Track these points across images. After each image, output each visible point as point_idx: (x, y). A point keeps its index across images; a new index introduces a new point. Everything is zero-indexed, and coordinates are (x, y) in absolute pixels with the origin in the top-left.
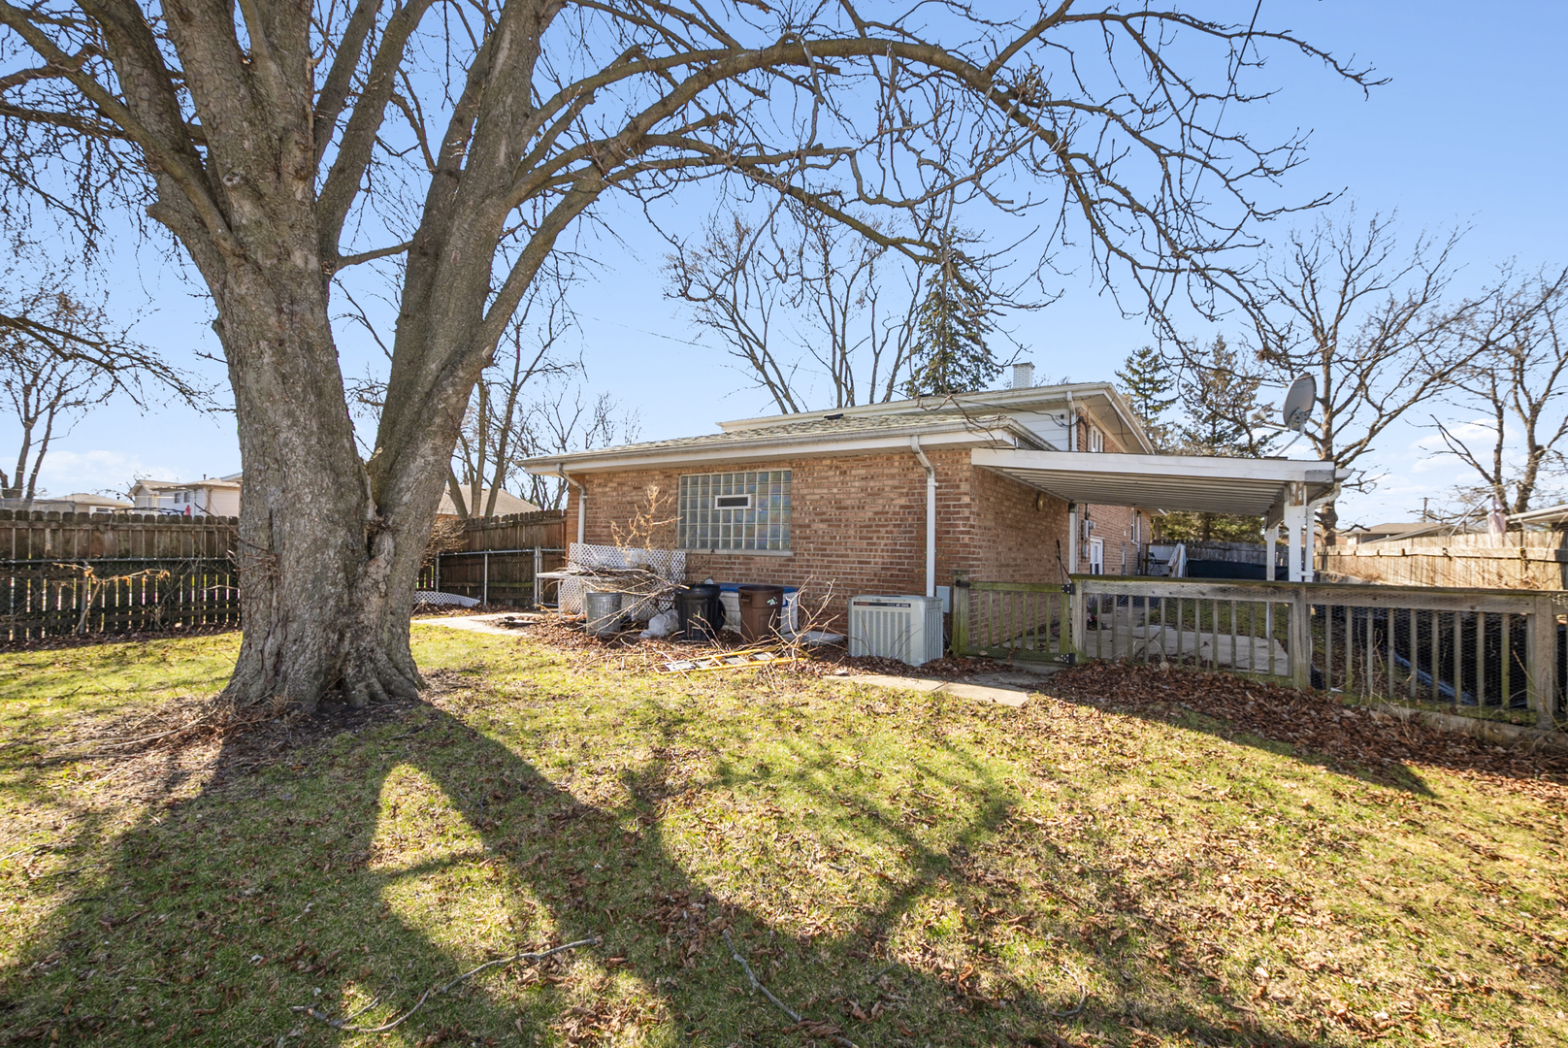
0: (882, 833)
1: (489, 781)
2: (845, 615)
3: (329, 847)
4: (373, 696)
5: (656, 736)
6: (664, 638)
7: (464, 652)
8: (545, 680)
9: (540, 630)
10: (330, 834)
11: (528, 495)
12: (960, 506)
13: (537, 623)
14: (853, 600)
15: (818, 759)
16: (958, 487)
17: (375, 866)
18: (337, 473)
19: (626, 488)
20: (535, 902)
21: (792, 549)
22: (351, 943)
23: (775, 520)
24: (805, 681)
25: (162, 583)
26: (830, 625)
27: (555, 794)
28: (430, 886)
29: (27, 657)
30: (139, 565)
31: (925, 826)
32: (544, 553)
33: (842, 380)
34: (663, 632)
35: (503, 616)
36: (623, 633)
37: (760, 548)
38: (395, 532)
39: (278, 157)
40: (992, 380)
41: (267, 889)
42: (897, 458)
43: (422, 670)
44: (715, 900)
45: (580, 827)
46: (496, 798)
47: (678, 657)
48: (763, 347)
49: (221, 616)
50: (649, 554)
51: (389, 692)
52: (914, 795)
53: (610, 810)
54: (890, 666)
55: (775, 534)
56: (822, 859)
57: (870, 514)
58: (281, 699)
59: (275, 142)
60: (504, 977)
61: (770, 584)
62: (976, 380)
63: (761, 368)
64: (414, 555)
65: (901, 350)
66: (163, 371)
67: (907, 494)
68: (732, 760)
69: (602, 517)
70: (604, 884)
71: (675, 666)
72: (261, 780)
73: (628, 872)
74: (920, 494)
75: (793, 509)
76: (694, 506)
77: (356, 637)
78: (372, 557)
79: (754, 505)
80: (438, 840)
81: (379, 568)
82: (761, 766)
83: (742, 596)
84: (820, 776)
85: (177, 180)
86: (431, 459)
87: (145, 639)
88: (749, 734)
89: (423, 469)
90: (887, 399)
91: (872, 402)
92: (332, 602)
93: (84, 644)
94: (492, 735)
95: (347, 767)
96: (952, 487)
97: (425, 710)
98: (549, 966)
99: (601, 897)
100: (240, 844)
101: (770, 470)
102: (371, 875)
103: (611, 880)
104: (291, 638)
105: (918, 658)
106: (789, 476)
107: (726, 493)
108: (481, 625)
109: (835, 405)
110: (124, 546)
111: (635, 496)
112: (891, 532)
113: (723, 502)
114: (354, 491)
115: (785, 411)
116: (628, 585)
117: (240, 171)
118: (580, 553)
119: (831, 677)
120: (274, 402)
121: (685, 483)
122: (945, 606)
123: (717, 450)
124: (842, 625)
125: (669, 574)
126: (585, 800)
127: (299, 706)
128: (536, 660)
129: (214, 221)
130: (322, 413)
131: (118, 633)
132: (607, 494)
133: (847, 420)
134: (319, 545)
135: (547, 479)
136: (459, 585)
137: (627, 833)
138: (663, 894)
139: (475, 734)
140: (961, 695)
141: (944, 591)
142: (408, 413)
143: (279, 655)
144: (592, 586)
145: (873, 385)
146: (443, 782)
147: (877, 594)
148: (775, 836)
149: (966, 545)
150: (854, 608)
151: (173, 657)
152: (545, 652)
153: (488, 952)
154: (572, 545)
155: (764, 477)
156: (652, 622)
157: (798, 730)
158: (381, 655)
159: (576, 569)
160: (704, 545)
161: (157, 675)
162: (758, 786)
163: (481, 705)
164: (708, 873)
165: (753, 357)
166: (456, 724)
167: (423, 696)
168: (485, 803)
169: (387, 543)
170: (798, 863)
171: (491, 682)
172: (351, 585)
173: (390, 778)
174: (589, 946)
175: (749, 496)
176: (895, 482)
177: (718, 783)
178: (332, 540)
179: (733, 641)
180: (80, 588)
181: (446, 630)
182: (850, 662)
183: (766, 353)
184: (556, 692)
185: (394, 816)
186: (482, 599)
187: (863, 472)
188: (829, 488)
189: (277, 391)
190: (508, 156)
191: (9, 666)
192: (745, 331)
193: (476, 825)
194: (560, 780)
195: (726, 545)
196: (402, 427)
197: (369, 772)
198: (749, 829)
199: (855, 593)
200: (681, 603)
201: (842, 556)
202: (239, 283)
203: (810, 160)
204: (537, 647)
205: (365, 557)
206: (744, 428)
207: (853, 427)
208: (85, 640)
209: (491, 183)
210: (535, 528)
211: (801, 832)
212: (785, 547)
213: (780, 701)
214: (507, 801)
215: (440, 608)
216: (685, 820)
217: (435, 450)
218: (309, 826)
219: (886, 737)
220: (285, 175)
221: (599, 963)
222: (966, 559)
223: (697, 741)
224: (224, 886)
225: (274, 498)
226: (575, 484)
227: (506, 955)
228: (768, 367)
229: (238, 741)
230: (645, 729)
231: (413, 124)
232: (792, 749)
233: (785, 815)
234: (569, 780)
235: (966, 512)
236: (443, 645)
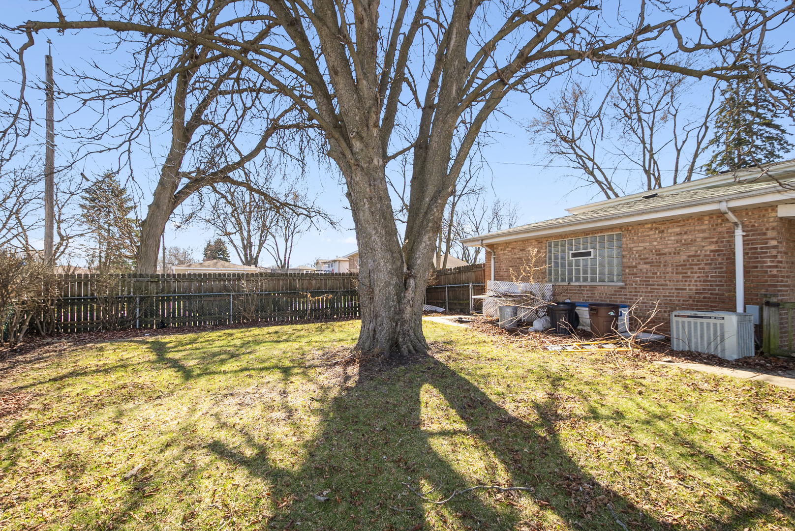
0: (718, 469)
1: (465, 397)
2: (668, 323)
3: (403, 416)
4: (410, 351)
5: (548, 386)
6: (542, 332)
7: (442, 333)
8: (483, 350)
9: (475, 325)
10: (403, 410)
11: (460, 257)
12: (768, 248)
13: (473, 321)
14: (674, 313)
15: (659, 414)
16: (765, 234)
17: (423, 428)
18: (392, 252)
19: (516, 251)
20: (497, 461)
21: (623, 281)
22: (418, 460)
23: (610, 263)
24: (640, 363)
25: (330, 300)
26: (657, 329)
27: (498, 409)
28: (446, 442)
29: (295, 327)
30: (323, 293)
31: (757, 473)
32: (474, 286)
33: (651, 172)
34: (541, 328)
35: (457, 317)
36: (519, 328)
37: (600, 281)
38: (415, 277)
39: (367, 120)
40: (788, 151)
41: (384, 429)
42: (707, 218)
43: (428, 341)
44: (599, 485)
45: (513, 428)
46: (469, 406)
47: (552, 342)
48: (592, 160)
49: (349, 314)
50: (533, 285)
51: (416, 350)
52: (744, 449)
53: (528, 422)
54: (708, 358)
55: (611, 272)
56: (671, 478)
57: (684, 257)
58: (377, 350)
59: (366, 114)
60: (487, 495)
61: (608, 302)
62: (771, 154)
63: (591, 173)
64: (423, 288)
65: (699, 144)
66: (325, 217)
67: (717, 242)
68: (597, 405)
69: (503, 266)
70: (531, 460)
71: (552, 348)
72: (375, 383)
73: (544, 458)
74: (728, 241)
75: (623, 257)
76: (556, 258)
77: (402, 325)
78: (406, 289)
79: (595, 256)
80: (447, 421)
81: (409, 294)
82: (617, 412)
83: (591, 310)
84: (661, 424)
85: (336, 140)
86: (428, 243)
87: (326, 322)
88: (606, 392)
89: (425, 248)
90: (688, 179)
91: (675, 183)
92: (393, 309)
93: (309, 323)
94: (463, 375)
95: (405, 382)
96: (759, 234)
97: (431, 359)
98: (508, 496)
99: (530, 467)
100: (371, 408)
101: (606, 234)
102: (422, 432)
103: (534, 460)
104: (378, 324)
105: (732, 354)
106: (620, 237)
107: (576, 250)
108: (447, 321)
109: (646, 188)
110: (318, 285)
111: (521, 254)
112: (703, 269)
113: (574, 255)
114: (398, 260)
115: (609, 198)
116: (520, 303)
117: (355, 130)
118: (493, 286)
119: (660, 362)
120: (369, 224)
121: (550, 246)
122: (754, 318)
123: (571, 225)
124: (666, 328)
125: (543, 296)
126: (514, 414)
127: (383, 353)
128: (476, 339)
129: (348, 153)
130: (386, 227)
131: (318, 319)
132: (506, 255)
133: (662, 197)
134: (387, 284)
135: (470, 248)
136: (435, 302)
137: (540, 436)
138: (566, 474)
139: (455, 374)
140: (776, 384)
141: (754, 309)
142: (418, 222)
143: (375, 331)
144: (501, 302)
145: (676, 170)
146: (445, 394)
147: (693, 310)
148: (635, 456)
149: (774, 276)
150: (674, 320)
151: (336, 329)
152: (479, 336)
153: (478, 480)
154: (488, 282)
155: (602, 239)
156: (535, 322)
157: (640, 393)
158: (411, 333)
159: (492, 294)
160: (563, 280)
161: (333, 336)
162: (618, 424)
163: (455, 360)
164: (592, 468)
165: (585, 167)
166: (445, 368)
167: (429, 353)
168: (465, 408)
169: (412, 283)
170: (654, 476)
171: (458, 349)
172: (399, 302)
173: (422, 389)
174: (528, 491)
175: (592, 251)
176: (706, 235)
177: (590, 418)
178: (392, 282)
179: (586, 335)
180: (307, 302)
181: (433, 323)
182: (672, 353)
183: (594, 164)
184: (489, 356)
185: (427, 407)
186: (445, 308)
187: (678, 230)
188: (650, 242)
189: (370, 219)
190: (456, 91)
191: (291, 330)
192: (580, 153)
193: (462, 417)
194: (499, 402)
195: (578, 279)
196: (415, 229)
197: (413, 385)
198: (615, 449)
199: (673, 309)
200: (551, 312)
201: (662, 285)
202: (356, 177)
203: (640, 38)
204: (475, 333)
205: (404, 289)
206: (585, 210)
207: (669, 201)
208: (308, 322)
209: (449, 106)
210: (469, 273)
211: (654, 458)
212: (618, 281)
213: (624, 373)
214: (475, 408)
215: (428, 313)
216: (573, 435)
217: (429, 238)
218: (395, 406)
219: (712, 406)
220: (370, 127)
221: (535, 502)
222: (775, 286)
223: (573, 391)
224: (369, 425)
225: (371, 263)
226: (489, 250)
227: (487, 485)
228: (597, 172)
229: (364, 366)
230: (540, 381)
231: (412, 89)
232: (638, 404)
233: (639, 444)
234: (503, 403)
235: (774, 252)
236: (433, 330)
